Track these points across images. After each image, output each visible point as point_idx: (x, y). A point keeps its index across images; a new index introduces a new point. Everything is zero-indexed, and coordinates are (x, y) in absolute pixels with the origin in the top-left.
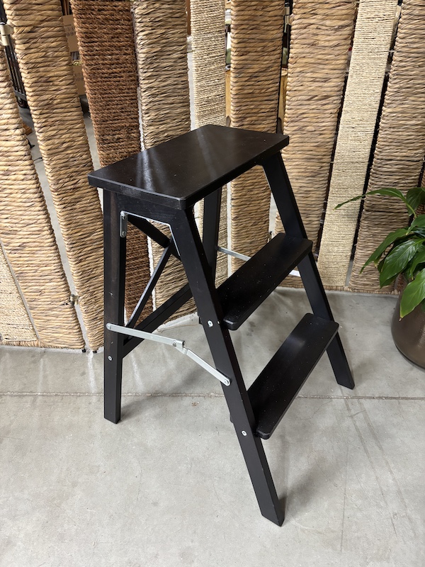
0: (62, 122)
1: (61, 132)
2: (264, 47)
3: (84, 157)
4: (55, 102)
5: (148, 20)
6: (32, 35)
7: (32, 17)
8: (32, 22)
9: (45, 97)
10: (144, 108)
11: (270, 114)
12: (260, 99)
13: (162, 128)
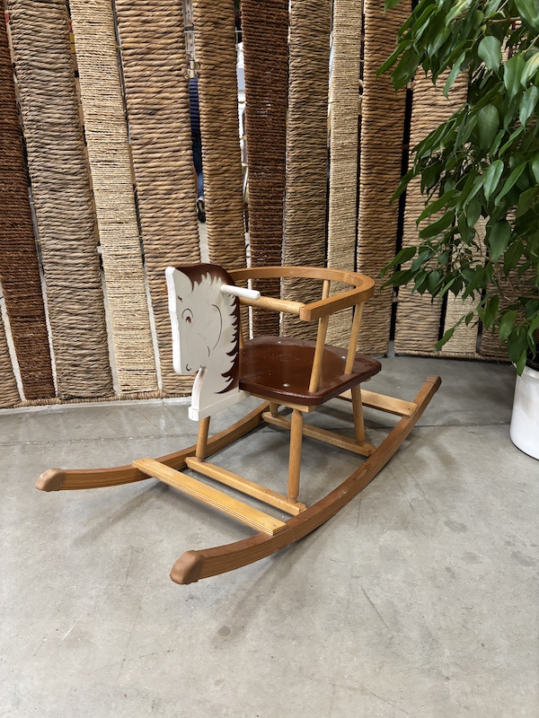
0: (225, 147)
1: (223, 156)
2: (391, 105)
3: (238, 182)
4: (222, 130)
5: (300, 71)
6: (213, 72)
7: (215, 58)
8: (215, 62)
9: (215, 125)
10: (290, 145)
11: (395, 165)
12: (386, 150)
13: (304, 165)
